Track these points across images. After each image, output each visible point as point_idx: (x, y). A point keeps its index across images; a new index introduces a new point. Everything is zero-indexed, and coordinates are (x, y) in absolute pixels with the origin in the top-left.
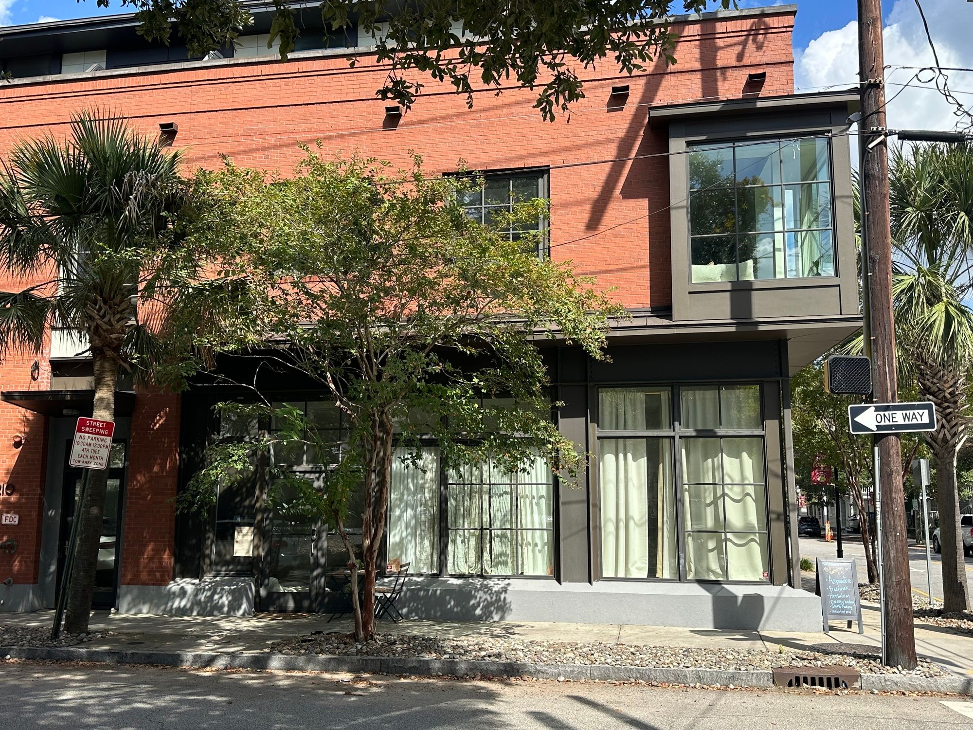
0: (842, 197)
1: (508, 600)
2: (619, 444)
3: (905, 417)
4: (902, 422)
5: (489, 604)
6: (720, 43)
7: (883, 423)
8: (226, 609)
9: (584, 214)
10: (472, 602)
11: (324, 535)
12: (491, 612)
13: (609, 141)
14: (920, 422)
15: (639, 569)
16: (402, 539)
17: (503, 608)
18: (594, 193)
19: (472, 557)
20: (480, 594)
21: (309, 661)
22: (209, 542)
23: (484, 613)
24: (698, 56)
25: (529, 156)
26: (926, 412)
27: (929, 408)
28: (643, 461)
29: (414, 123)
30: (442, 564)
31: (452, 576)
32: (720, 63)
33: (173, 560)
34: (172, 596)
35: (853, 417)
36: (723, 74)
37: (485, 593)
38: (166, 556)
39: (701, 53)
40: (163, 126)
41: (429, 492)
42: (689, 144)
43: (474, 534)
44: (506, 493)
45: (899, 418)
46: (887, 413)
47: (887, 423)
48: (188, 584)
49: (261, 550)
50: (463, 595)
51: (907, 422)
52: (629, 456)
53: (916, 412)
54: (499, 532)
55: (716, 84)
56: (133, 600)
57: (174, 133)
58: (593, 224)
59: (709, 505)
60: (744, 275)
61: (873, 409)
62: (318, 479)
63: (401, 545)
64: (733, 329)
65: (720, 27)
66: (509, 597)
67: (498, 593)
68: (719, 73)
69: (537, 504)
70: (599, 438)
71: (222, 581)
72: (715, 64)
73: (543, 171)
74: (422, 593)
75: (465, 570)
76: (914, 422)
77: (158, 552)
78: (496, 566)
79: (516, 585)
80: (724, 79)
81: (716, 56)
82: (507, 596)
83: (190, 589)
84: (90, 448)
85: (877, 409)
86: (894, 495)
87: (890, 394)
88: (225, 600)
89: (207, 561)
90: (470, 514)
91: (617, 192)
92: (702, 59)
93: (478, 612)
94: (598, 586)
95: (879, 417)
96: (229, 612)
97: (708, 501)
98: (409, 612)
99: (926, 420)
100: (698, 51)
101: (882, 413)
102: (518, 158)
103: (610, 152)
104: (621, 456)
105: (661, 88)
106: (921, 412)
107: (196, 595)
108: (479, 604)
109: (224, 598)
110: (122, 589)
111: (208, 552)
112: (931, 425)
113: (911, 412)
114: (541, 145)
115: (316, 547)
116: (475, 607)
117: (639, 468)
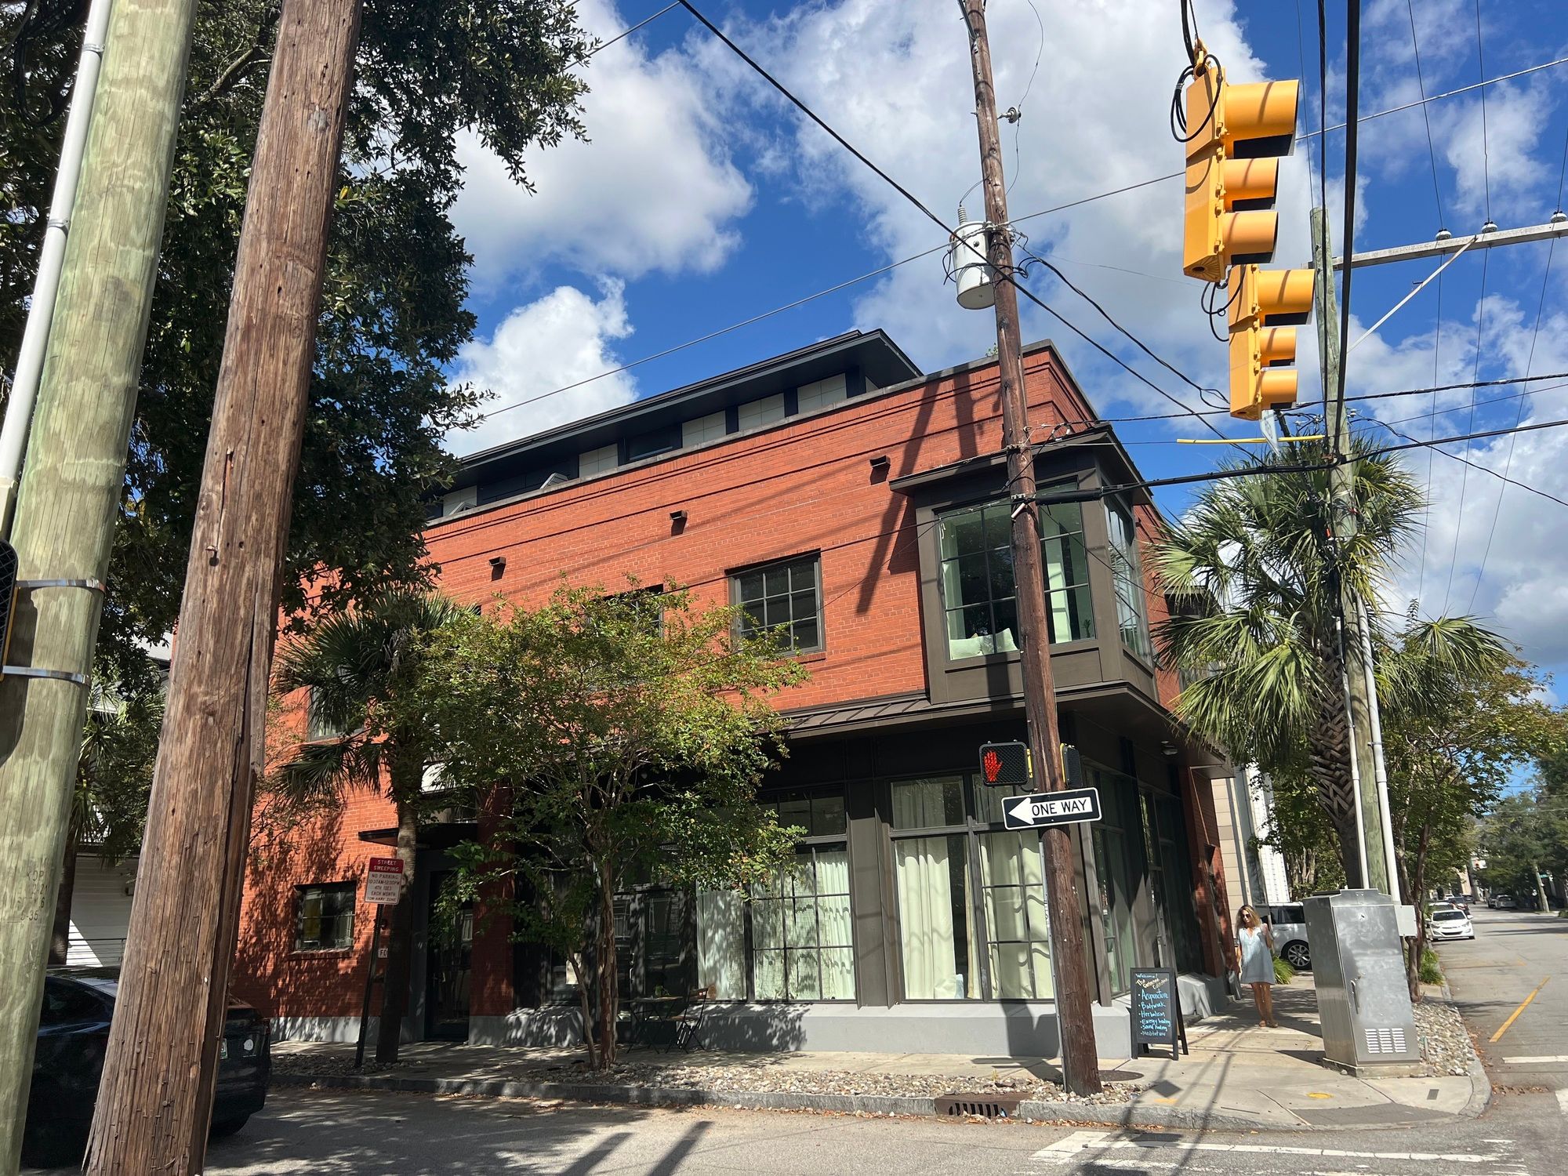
0: (1094, 549)
1: (803, 1030)
2: (919, 843)
3: (1065, 807)
4: (1063, 813)
5: (785, 1034)
6: (975, 395)
7: (1040, 816)
8: (553, 1040)
9: (854, 596)
10: (769, 1031)
11: (641, 961)
12: (787, 1043)
13: (875, 516)
14: (1082, 811)
15: (948, 989)
16: (715, 963)
17: (798, 1037)
18: (862, 572)
19: (779, 982)
20: (776, 1022)
21: (533, 1088)
22: (543, 971)
23: (780, 1043)
24: (954, 413)
25: (802, 542)
26: (1088, 799)
27: (1091, 794)
28: (946, 862)
29: (698, 525)
30: (750, 989)
31: (758, 1002)
32: (976, 418)
33: (512, 990)
34: (510, 1027)
35: (1008, 809)
36: (981, 428)
37: (781, 1021)
38: (504, 986)
39: (958, 409)
40: (492, 561)
41: (736, 910)
42: (936, 512)
43: (778, 955)
44: (809, 907)
45: (1058, 808)
46: (1044, 804)
47: (1045, 815)
48: (522, 1015)
49: (586, 978)
50: (760, 1023)
51: (1067, 812)
52: (930, 857)
53: (1076, 800)
54: (805, 952)
55: (974, 439)
56: (479, 1032)
57: (503, 566)
58: (863, 607)
59: (1017, 911)
60: (1003, 645)
61: (1029, 800)
62: (634, 900)
63: (714, 970)
64: (988, 709)
65: (974, 378)
66: (803, 1025)
67: (793, 1021)
68: (976, 427)
69: (842, 918)
70: (893, 839)
71: (554, 1010)
72: (972, 418)
73: (815, 555)
74: (721, 1023)
75: (773, 996)
76: (1076, 811)
77: (498, 983)
78: (802, 990)
79: (816, 1011)
80: (982, 433)
81: (972, 409)
82: (802, 1024)
83: (523, 1018)
84: (382, 885)
85: (1033, 800)
86: (1059, 895)
87: (1048, 781)
88: (553, 1031)
89: (543, 990)
90: (775, 932)
91: (885, 569)
92: (958, 416)
93: (775, 1042)
94: (899, 1010)
95: (1036, 809)
96: (556, 1043)
97: (1017, 906)
98: (711, 1044)
99: (1088, 808)
100: (954, 407)
101: (1039, 804)
102: (792, 547)
103: (875, 528)
104: (921, 858)
105: (921, 451)
106: (1082, 800)
107: (529, 1026)
108: (775, 1033)
109: (552, 1029)
110: (472, 1019)
111: (543, 981)
112: (1094, 814)
113: (1072, 801)
114: (812, 529)
115: (634, 973)
116: (772, 1036)
117: (942, 869)
